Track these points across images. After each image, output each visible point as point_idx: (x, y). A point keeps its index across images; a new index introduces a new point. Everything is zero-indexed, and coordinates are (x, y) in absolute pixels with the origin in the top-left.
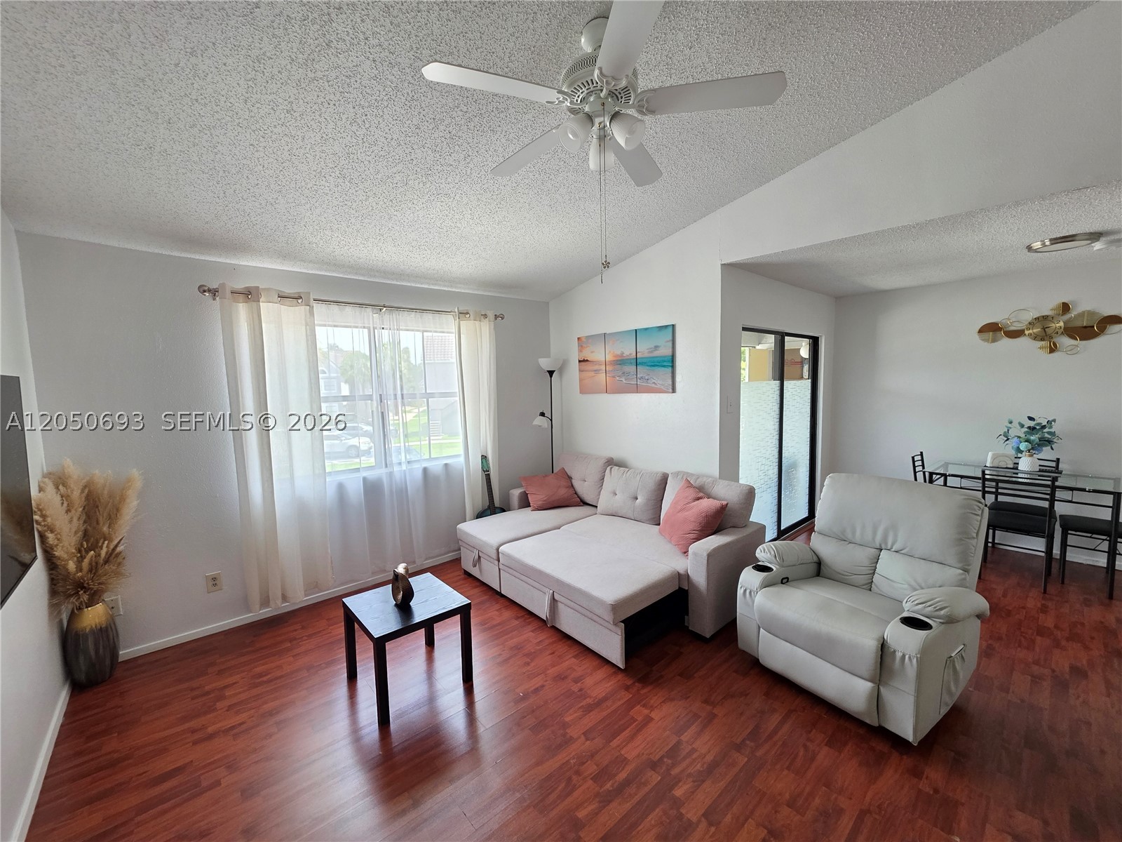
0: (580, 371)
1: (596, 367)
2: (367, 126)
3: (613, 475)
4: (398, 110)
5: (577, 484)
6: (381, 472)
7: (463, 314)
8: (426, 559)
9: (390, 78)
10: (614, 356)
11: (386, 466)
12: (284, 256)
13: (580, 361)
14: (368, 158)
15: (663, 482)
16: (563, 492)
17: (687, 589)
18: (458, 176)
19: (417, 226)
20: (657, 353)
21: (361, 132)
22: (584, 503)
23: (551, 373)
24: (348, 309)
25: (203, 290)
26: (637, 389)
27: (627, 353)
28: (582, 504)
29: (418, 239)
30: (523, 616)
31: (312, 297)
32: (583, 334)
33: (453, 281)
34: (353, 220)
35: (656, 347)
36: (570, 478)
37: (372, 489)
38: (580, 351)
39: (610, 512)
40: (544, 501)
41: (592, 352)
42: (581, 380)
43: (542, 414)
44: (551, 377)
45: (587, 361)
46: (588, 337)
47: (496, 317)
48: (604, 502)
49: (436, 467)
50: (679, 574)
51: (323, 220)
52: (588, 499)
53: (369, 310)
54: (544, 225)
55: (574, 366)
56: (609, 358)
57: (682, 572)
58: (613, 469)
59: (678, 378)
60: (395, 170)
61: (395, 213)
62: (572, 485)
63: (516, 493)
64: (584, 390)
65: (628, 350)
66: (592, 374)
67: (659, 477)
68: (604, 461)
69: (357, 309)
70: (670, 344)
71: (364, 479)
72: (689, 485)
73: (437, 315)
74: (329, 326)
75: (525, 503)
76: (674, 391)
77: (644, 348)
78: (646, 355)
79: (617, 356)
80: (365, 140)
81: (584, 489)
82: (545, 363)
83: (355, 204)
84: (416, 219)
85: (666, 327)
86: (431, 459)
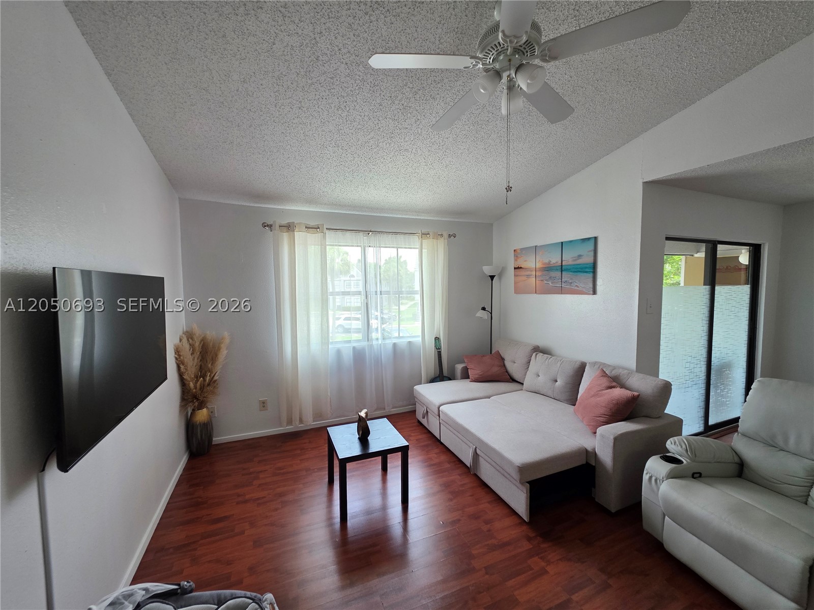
0: (515, 276)
1: (528, 273)
2: (348, 109)
3: (538, 361)
4: (366, 95)
5: (508, 364)
6: (364, 344)
7: (425, 235)
8: (393, 408)
9: (358, 73)
10: (543, 264)
11: (368, 340)
12: (310, 202)
13: (515, 268)
14: (351, 131)
15: (580, 370)
16: (495, 370)
17: (594, 465)
18: (413, 135)
19: (388, 175)
20: (580, 261)
21: (344, 114)
22: (512, 380)
23: (492, 277)
24: (348, 234)
25: (265, 225)
26: (562, 291)
27: (553, 261)
28: (511, 380)
29: (391, 184)
30: (455, 461)
31: (325, 227)
32: (518, 246)
33: (418, 212)
34: (347, 174)
35: (580, 256)
36: (503, 359)
37: (359, 356)
38: (516, 260)
39: (533, 390)
40: (480, 375)
41: (525, 261)
42: (515, 283)
43: (484, 309)
44: (492, 280)
45: (521, 268)
46: (521, 249)
47: (450, 236)
48: (529, 380)
49: (402, 342)
50: (586, 450)
51: (329, 176)
52: (517, 376)
53: (361, 234)
54: (482, 164)
55: (511, 271)
56: (539, 265)
57: (589, 449)
58: (538, 355)
59: (599, 282)
60: (369, 137)
61: (373, 167)
62: (504, 365)
63: (459, 367)
64: (518, 291)
65: (555, 259)
66: (525, 278)
67: (577, 365)
68: (531, 348)
69: (353, 233)
70: (592, 254)
71: (354, 348)
72: (604, 374)
73: (407, 236)
74: (336, 245)
75: (465, 375)
76: (594, 292)
77: (569, 257)
78: (571, 263)
79: (545, 264)
80: (347, 119)
81: (514, 368)
82: (487, 270)
83: (347, 164)
84: (387, 169)
85: (589, 239)
86: (399, 337)
